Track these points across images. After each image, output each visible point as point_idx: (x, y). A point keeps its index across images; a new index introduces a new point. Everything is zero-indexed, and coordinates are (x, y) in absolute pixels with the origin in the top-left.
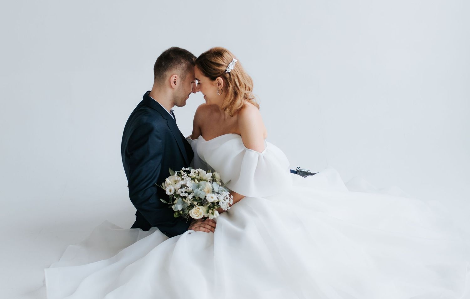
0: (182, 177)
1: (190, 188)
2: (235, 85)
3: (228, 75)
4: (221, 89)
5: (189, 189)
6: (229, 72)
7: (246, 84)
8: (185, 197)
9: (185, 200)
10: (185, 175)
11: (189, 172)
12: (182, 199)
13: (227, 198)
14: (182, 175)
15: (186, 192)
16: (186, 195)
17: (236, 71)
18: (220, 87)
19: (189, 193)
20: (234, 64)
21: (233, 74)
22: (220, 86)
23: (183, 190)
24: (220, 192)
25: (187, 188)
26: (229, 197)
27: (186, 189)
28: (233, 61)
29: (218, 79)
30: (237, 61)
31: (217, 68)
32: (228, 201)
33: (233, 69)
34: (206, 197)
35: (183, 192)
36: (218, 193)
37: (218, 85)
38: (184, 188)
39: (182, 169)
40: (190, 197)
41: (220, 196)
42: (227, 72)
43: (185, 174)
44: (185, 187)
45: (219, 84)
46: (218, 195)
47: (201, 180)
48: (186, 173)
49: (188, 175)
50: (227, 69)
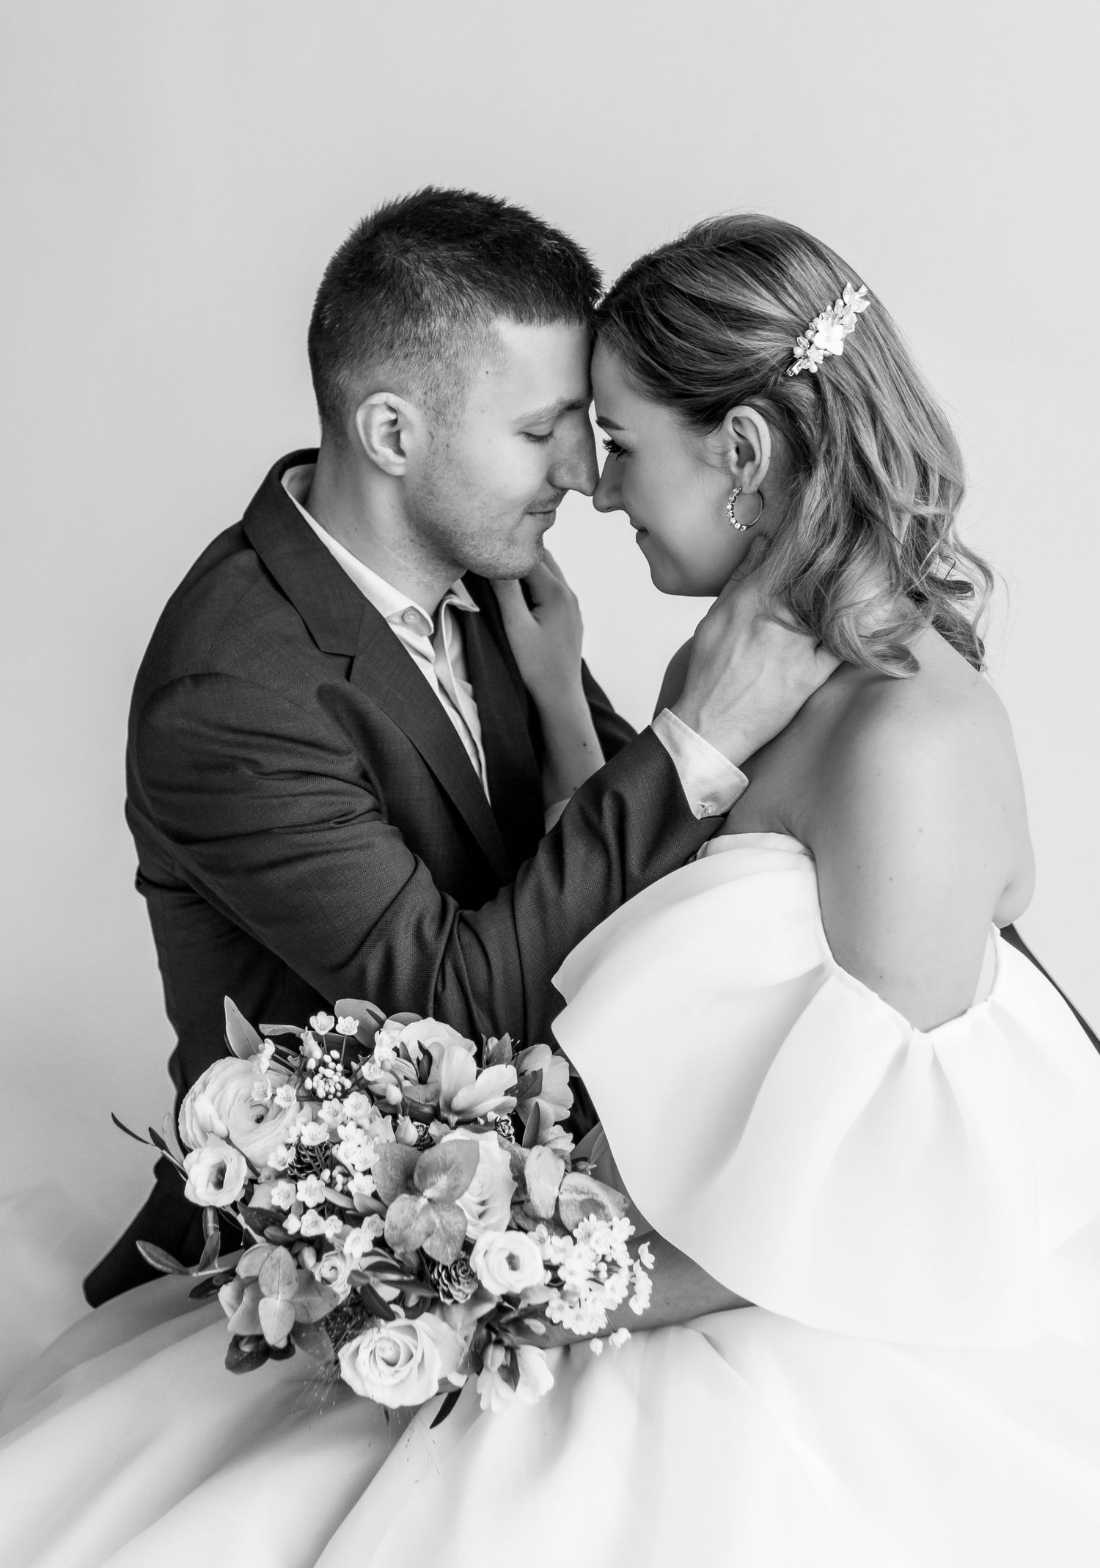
0: (309, 1084)
1: (358, 1177)
2: (851, 464)
3: (804, 392)
4: (754, 488)
5: (352, 1186)
6: (814, 369)
7: (930, 464)
8: (320, 1245)
9: (319, 1259)
10: (329, 1073)
11: (358, 1049)
12: (296, 1256)
13: (613, 1266)
14: (312, 1064)
15: (326, 1209)
16: (330, 1227)
17: (864, 373)
18: (753, 476)
19: (353, 1219)
20: (846, 320)
21: (837, 389)
22: (749, 468)
23: (311, 1190)
24: (568, 1217)
25: (340, 1179)
26: (623, 1258)
27: (331, 1184)
28: (840, 302)
29: (737, 421)
30: (872, 306)
31: (733, 337)
32: (615, 1289)
33: (838, 350)
34: (468, 1246)
35: (310, 1203)
36: (558, 1226)
37: (741, 465)
38: (312, 1178)
39: (313, 1020)
40: (358, 1243)
41: (563, 1250)
42: (796, 369)
43: (327, 1058)
44: (326, 1174)
45: (746, 454)
46: (556, 1239)
47: (436, 1115)
48: (335, 1054)
49: (348, 1073)
50: (798, 352)
